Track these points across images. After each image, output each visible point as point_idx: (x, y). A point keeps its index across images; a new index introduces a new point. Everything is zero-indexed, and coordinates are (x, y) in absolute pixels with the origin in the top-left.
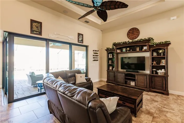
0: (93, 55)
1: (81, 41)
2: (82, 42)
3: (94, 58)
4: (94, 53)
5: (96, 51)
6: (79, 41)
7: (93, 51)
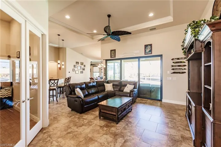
0: (173, 66)
1: (148, 52)
2: (150, 53)
3: (173, 69)
4: (173, 62)
5: (178, 59)
6: (147, 52)
7: (172, 60)
